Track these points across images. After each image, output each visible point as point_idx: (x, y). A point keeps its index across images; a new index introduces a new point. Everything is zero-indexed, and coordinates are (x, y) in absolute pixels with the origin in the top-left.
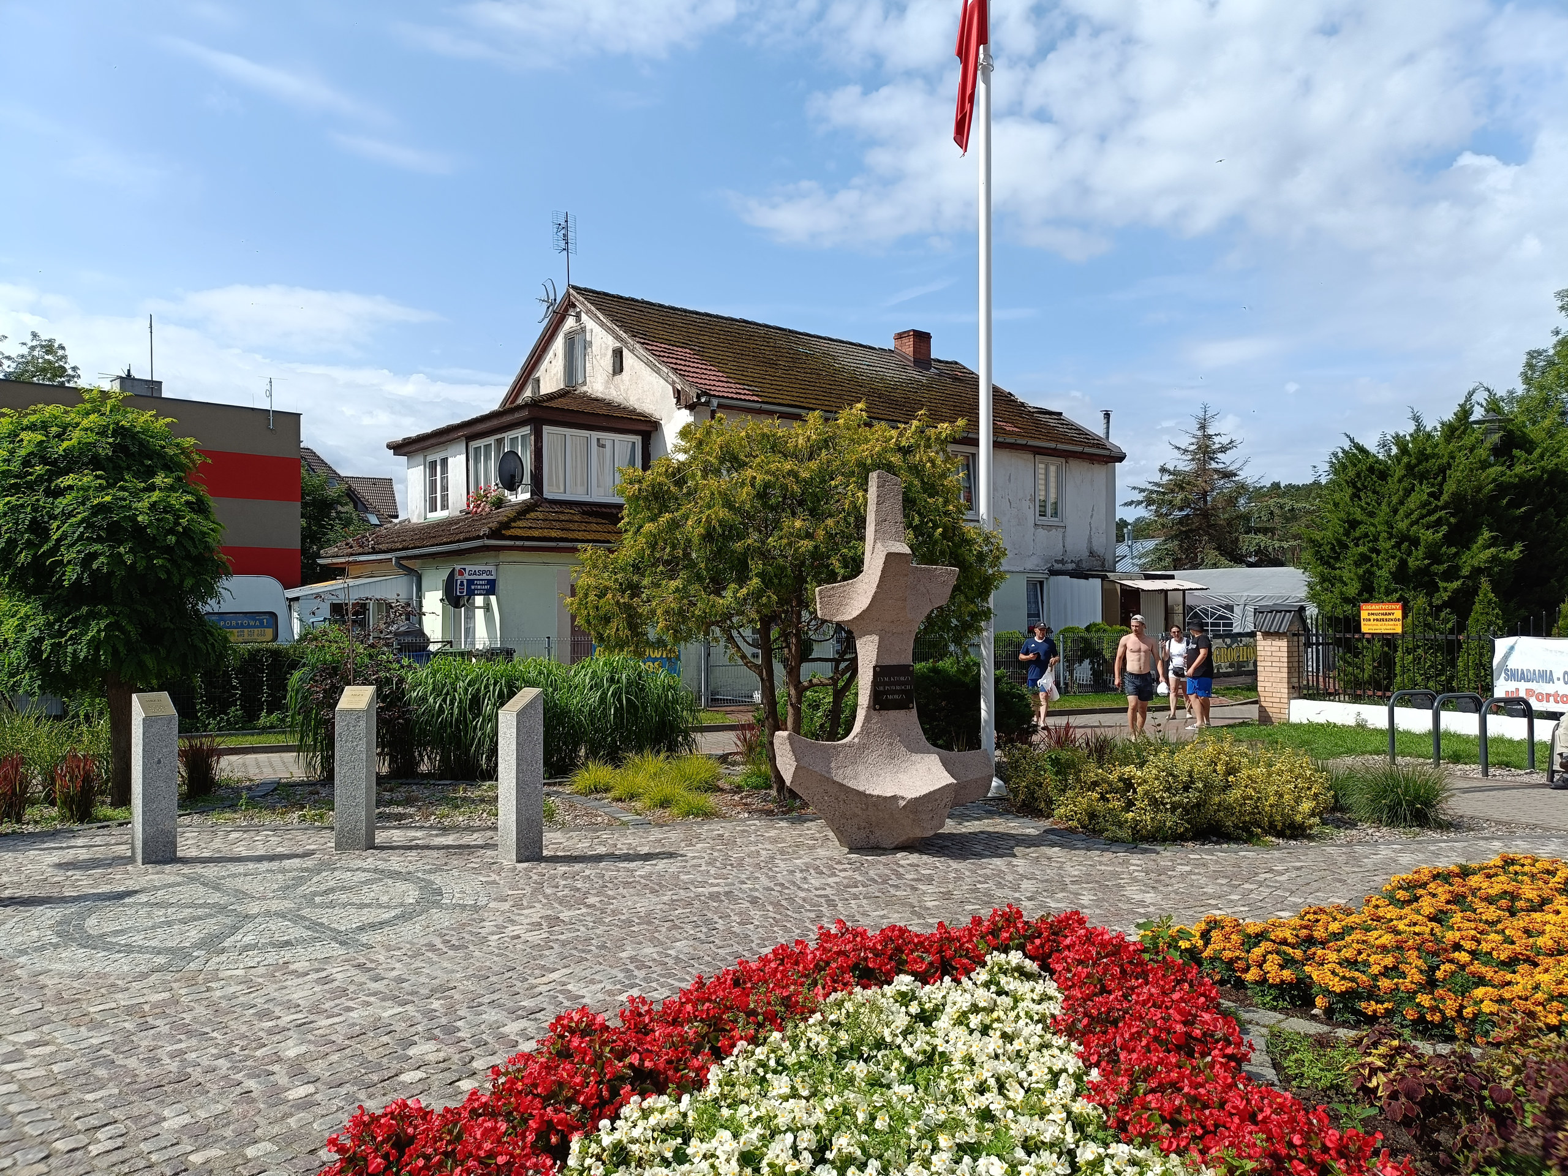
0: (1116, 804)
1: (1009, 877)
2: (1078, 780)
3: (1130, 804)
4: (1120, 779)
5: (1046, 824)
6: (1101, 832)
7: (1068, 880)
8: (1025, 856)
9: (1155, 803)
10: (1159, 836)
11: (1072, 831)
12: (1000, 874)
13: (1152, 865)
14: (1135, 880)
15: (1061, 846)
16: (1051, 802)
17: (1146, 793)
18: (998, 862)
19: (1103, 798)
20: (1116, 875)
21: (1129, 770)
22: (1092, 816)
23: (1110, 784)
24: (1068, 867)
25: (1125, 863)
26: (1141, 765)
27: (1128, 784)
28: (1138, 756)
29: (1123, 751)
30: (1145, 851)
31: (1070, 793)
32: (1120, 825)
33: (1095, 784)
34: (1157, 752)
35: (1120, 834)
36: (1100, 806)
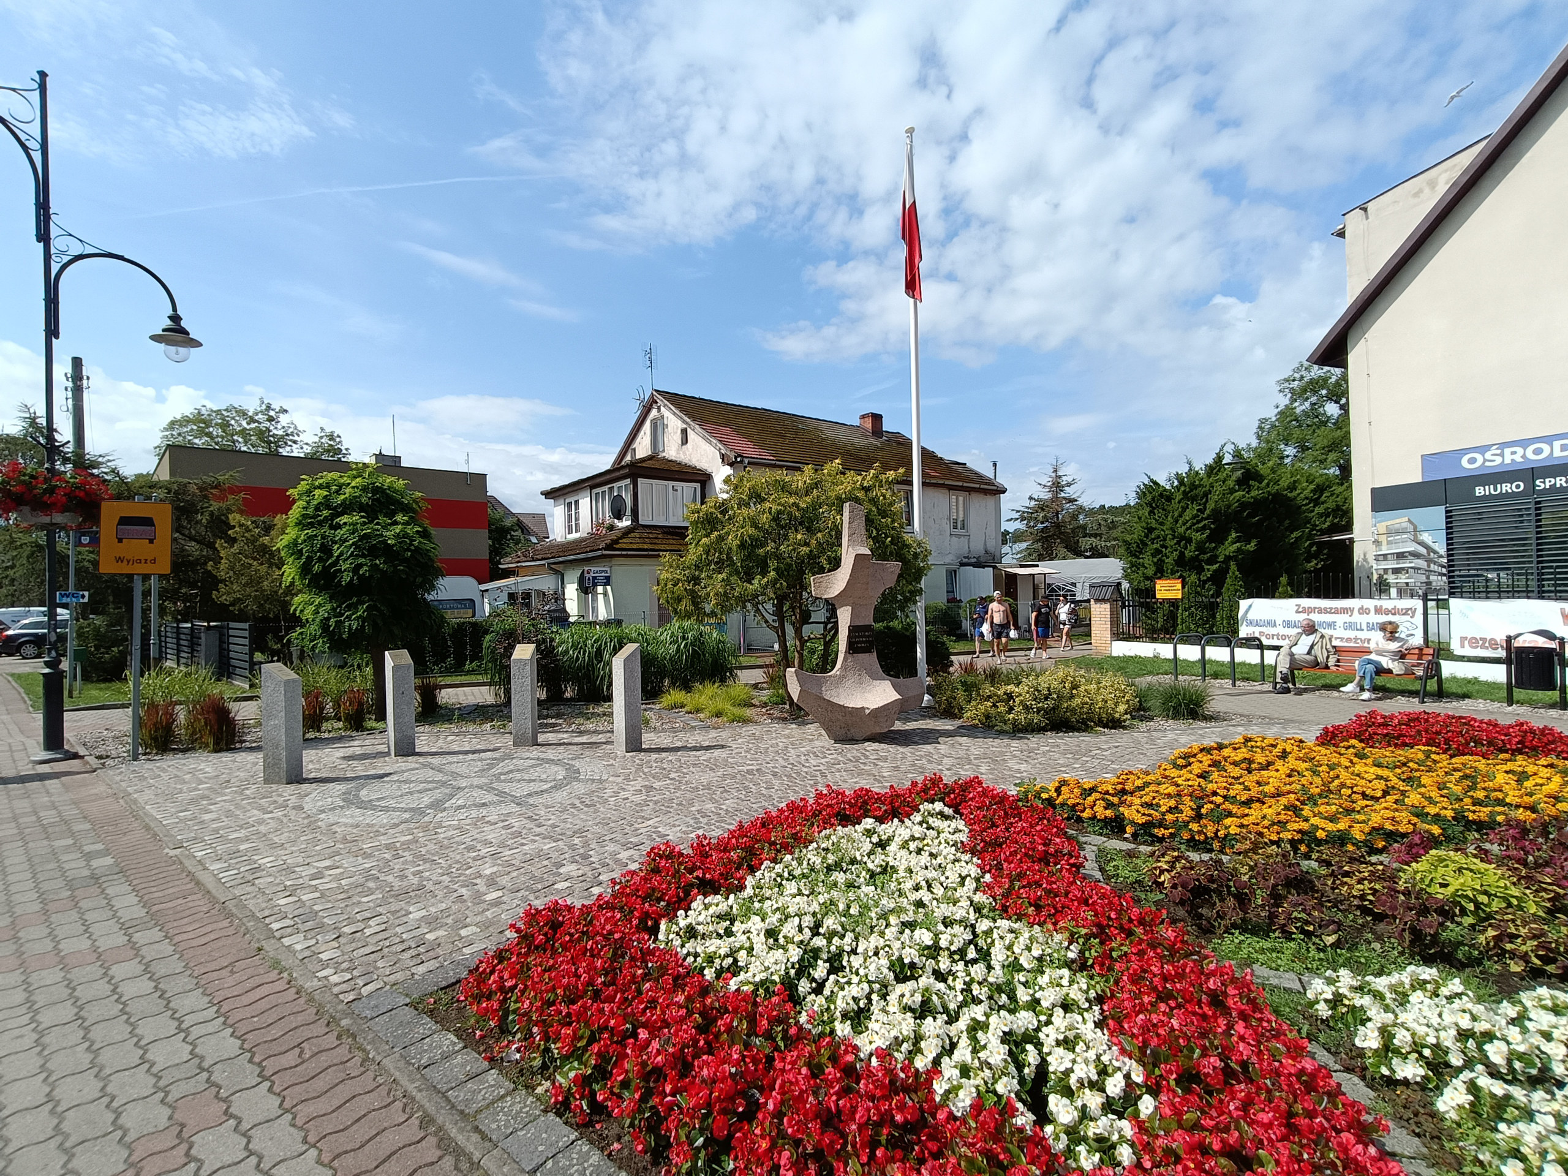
0: (1002, 709)
1: (935, 757)
2: (979, 695)
3: (1011, 709)
4: (1005, 694)
5: (958, 723)
6: (993, 727)
7: (972, 757)
8: (945, 743)
9: (1027, 708)
10: (1029, 729)
11: (975, 726)
12: (930, 754)
13: (1025, 747)
14: (1015, 756)
15: (968, 736)
16: (962, 709)
17: (1021, 702)
18: (928, 747)
19: (994, 705)
20: (1002, 754)
21: (1011, 688)
22: (988, 717)
23: (999, 696)
24: (972, 749)
25: (1009, 745)
26: (1018, 685)
27: (1010, 696)
28: (1017, 679)
29: (1007, 676)
30: (1021, 738)
31: (973, 703)
32: (1005, 722)
33: (989, 697)
34: (1028, 676)
35: (1005, 728)
36: (992, 711)
